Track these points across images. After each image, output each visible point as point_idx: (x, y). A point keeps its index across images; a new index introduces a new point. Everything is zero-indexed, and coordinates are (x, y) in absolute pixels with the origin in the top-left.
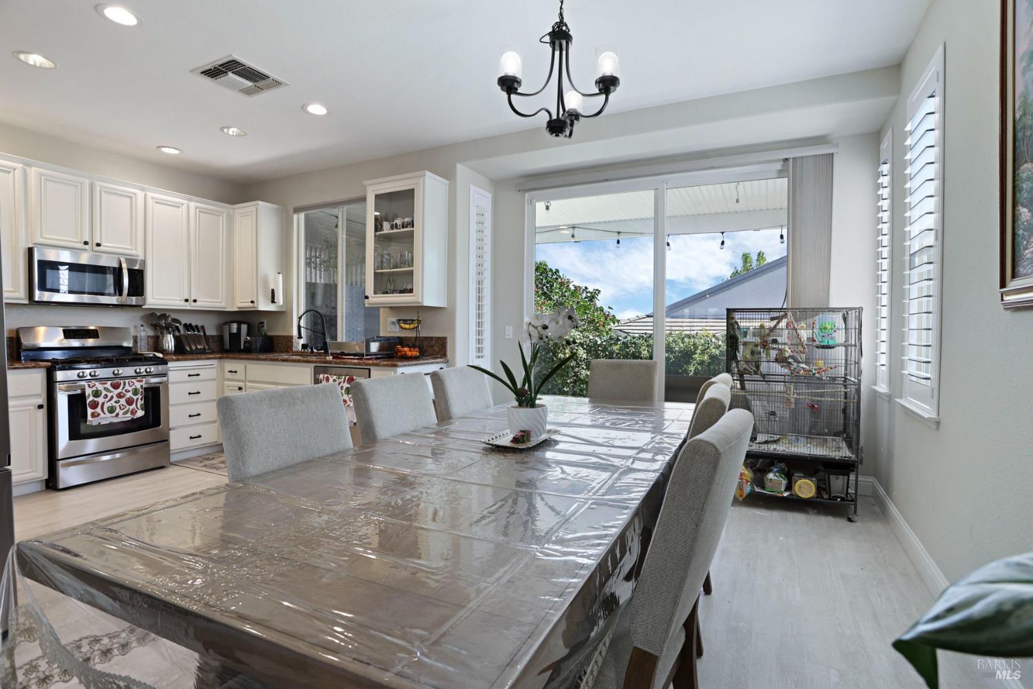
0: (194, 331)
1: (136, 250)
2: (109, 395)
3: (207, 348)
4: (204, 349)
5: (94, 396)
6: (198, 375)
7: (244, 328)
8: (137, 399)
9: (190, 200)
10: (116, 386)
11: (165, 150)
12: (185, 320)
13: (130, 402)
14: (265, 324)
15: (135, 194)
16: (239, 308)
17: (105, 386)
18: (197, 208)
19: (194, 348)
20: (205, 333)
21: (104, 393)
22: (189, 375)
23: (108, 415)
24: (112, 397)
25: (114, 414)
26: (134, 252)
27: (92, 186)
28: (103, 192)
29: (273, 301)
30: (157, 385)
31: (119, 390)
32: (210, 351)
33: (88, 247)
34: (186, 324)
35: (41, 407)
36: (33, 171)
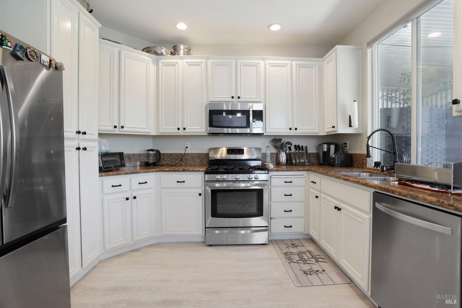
0: (300, 150)
1: (260, 99)
3: (306, 161)
4: (305, 162)
6: (291, 182)
7: (332, 147)
9: (293, 61)
12: (295, 142)
14: (348, 145)
15: (259, 63)
16: (327, 133)
18: (297, 65)
19: (298, 161)
20: (307, 151)
22: (285, 182)
27: (236, 63)
28: (242, 66)
29: (350, 126)
30: (262, 188)
32: (308, 164)
33: (234, 100)
34: (296, 145)
35: (200, 195)
36: (209, 62)
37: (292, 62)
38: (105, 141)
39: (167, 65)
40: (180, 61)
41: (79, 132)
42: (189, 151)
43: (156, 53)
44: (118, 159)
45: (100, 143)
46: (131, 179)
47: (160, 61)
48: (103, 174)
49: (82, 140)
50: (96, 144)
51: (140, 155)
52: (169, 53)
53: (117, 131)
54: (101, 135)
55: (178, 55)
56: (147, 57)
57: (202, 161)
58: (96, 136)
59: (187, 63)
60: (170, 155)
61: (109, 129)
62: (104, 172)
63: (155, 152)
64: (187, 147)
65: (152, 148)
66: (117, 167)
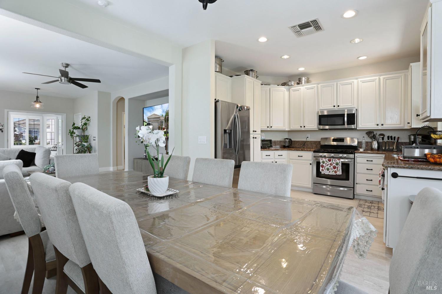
0: (392, 139)
2: (327, 163)
3: (395, 148)
4: (393, 149)
5: (323, 163)
6: (372, 161)
8: (338, 167)
10: (330, 161)
11: (360, 58)
13: (334, 168)
15: (353, 82)
17: (326, 160)
19: (387, 148)
20: (398, 141)
21: (326, 162)
22: (367, 161)
23: (327, 171)
24: (328, 165)
25: (329, 171)
26: (353, 106)
27: (337, 84)
28: (341, 85)
30: (349, 163)
31: (331, 162)
32: (396, 150)
33: (335, 108)
34: (389, 136)
35: (311, 164)
36: (319, 86)
37: (380, 77)
38: (263, 134)
39: (294, 91)
40: (301, 88)
41: (254, 131)
42: (309, 140)
43: (288, 85)
44: (269, 143)
45: (261, 135)
46: (274, 153)
47: (291, 89)
48: (262, 149)
49: (255, 134)
50: (260, 136)
51: (280, 141)
52: (296, 84)
53: (269, 129)
54: (262, 131)
55: (301, 84)
56: (283, 88)
57: (317, 146)
58: (260, 132)
59: (306, 88)
60: (298, 142)
61: (265, 128)
62: (263, 148)
63: (289, 140)
64: (308, 137)
65: (286, 138)
66: (269, 147)
